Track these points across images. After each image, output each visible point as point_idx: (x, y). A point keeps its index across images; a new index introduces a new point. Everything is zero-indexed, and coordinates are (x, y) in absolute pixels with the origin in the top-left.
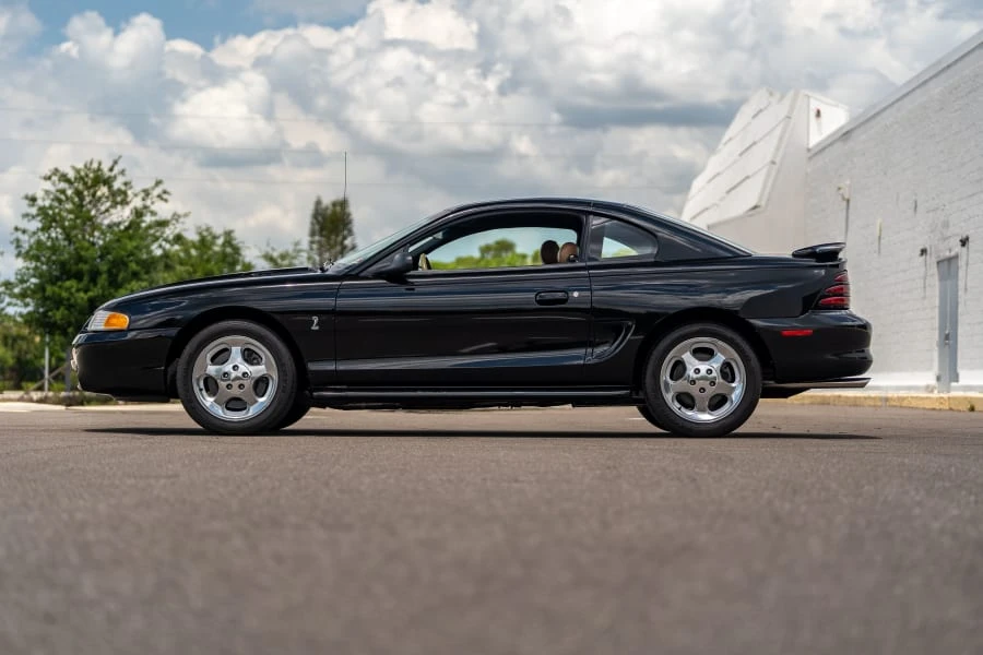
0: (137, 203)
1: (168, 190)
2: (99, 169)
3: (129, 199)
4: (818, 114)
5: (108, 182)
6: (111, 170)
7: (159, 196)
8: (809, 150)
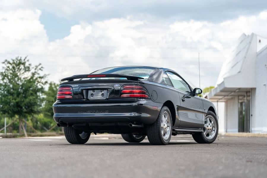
0: (33, 71)
1: (43, 67)
2: (20, 60)
3: (30, 69)
4: (260, 41)
5: (24, 64)
6: (24, 60)
7: (40, 69)
8: (257, 53)
